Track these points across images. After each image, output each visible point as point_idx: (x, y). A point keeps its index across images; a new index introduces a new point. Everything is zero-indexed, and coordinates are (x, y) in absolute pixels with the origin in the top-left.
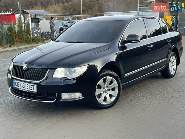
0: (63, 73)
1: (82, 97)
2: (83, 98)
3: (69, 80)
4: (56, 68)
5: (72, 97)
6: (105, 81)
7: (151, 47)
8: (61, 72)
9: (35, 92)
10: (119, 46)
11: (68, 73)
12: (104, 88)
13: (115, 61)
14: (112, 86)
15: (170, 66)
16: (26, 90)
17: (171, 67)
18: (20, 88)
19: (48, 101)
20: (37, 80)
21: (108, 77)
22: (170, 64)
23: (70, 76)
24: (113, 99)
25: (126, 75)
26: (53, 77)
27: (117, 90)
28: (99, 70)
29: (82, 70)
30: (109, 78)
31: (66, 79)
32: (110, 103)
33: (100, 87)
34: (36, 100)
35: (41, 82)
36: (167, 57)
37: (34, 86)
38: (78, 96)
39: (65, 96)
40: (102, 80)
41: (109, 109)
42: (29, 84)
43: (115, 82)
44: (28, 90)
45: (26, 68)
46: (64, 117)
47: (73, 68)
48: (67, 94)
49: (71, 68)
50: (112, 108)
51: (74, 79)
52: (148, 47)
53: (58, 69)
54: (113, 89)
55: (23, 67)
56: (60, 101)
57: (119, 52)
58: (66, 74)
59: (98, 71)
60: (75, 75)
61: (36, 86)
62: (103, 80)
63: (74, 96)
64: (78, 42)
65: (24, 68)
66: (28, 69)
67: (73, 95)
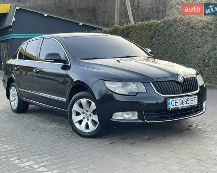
16: (188, 106)
18: (179, 106)
42: (190, 98)
61: (197, 97)
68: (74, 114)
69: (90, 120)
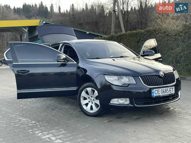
16: (167, 95)
18: (161, 94)
42: (169, 88)
44: (169, 94)
68: (82, 99)
69: (94, 103)
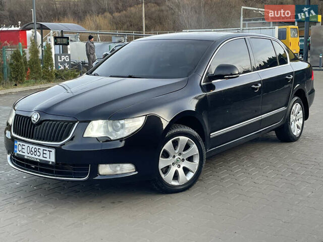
0: (102, 129)
1: (135, 172)
2: (137, 173)
3: (111, 140)
4: (90, 121)
5: (117, 171)
6: (175, 144)
7: (258, 86)
8: (99, 127)
9: (52, 162)
10: (202, 84)
11: (110, 129)
12: (174, 157)
13: (194, 109)
14: (188, 153)
15: (291, 120)
16: (37, 159)
17: (293, 123)
18: (27, 155)
19: (75, 178)
20: (56, 141)
21: (181, 138)
22: (293, 117)
23: (114, 134)
24: (190, 176)
25: (213, 135)
26: (85, 136)
27: (197, 161)
28: (165, 124)
29: (135, 124)
30: (183, 139)
31: (108, 140)
32: (185, 182)
33: (166, 155)
34: (54, 176)
35: (63, 144)
36: (286, 105)
37: (50, 151)
38: (127, 169)
39: (105, 170)
40: (170, 142)
41: (183, 192)
42: (42, 148)
43: (194, 147)
44: (39, 159)
45: (37, 119)
46: (102, 207)
47: (120, 121)
48: (108, 165)
49: (115, 121)
50: (187, 192)
51: (121, 140)
52: (253, 86)
53: (93, 122)
54: (190, 159)
55: (32, 119)
56: (96, 178)
57: (202, 94)
58: (108, 132)
59: (164, 128)
60: (123, 134)
61: (53, 151)
62: (173, 142)
63: (121, 169)
64: (130, 77)
65: (34, 119)
66: (40, 122)
67: (118, 169)
